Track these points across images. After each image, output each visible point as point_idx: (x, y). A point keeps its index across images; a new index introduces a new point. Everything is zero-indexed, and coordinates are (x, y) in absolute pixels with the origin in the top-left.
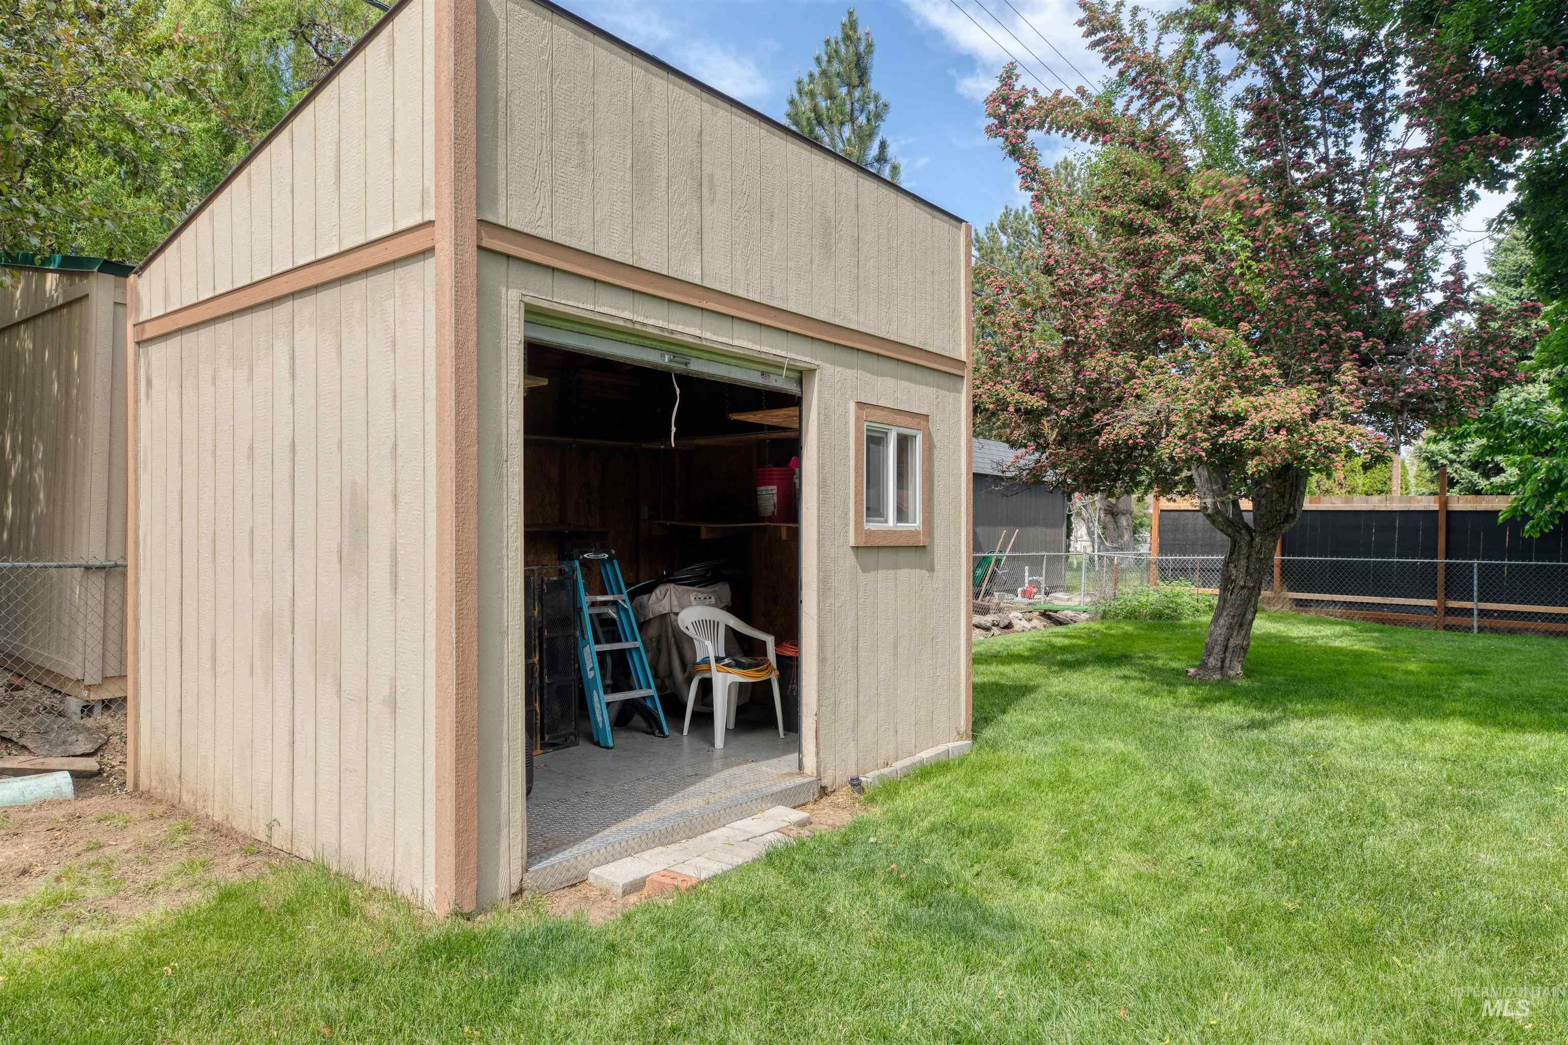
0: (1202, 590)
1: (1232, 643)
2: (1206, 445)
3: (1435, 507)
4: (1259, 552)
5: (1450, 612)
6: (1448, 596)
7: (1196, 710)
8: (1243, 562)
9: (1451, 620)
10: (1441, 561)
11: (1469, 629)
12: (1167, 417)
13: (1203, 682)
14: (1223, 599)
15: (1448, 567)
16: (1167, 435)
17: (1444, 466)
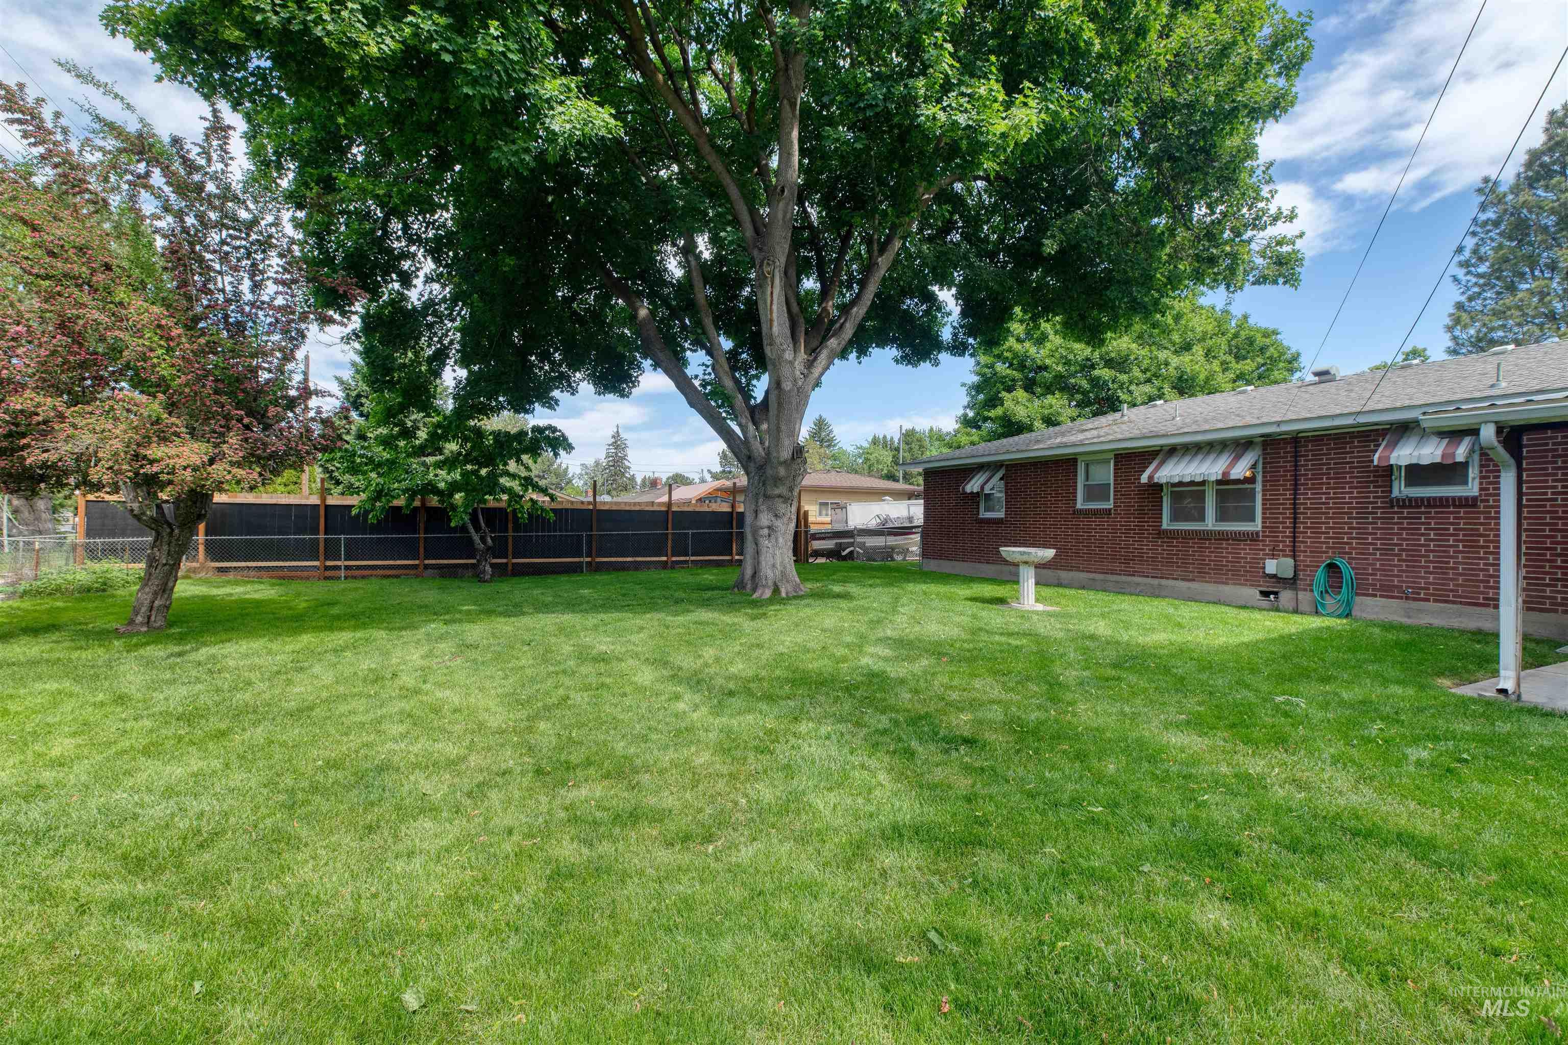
0: (131, 566)
1: (157, 603)
2: (130, 474)
3: (318, 502)
4: (178, 540)
5: (327, 568)
6: (326, 559)
7: (125, 654)
8: (165, 547)
9: (328, 573)
10: (322, 536)
11: (339, 578)
12: (96, 452)
13: (130, 635)
14: (149, 575)
15: (326, 539)
16: (96, 465)
17: (333, 471)
